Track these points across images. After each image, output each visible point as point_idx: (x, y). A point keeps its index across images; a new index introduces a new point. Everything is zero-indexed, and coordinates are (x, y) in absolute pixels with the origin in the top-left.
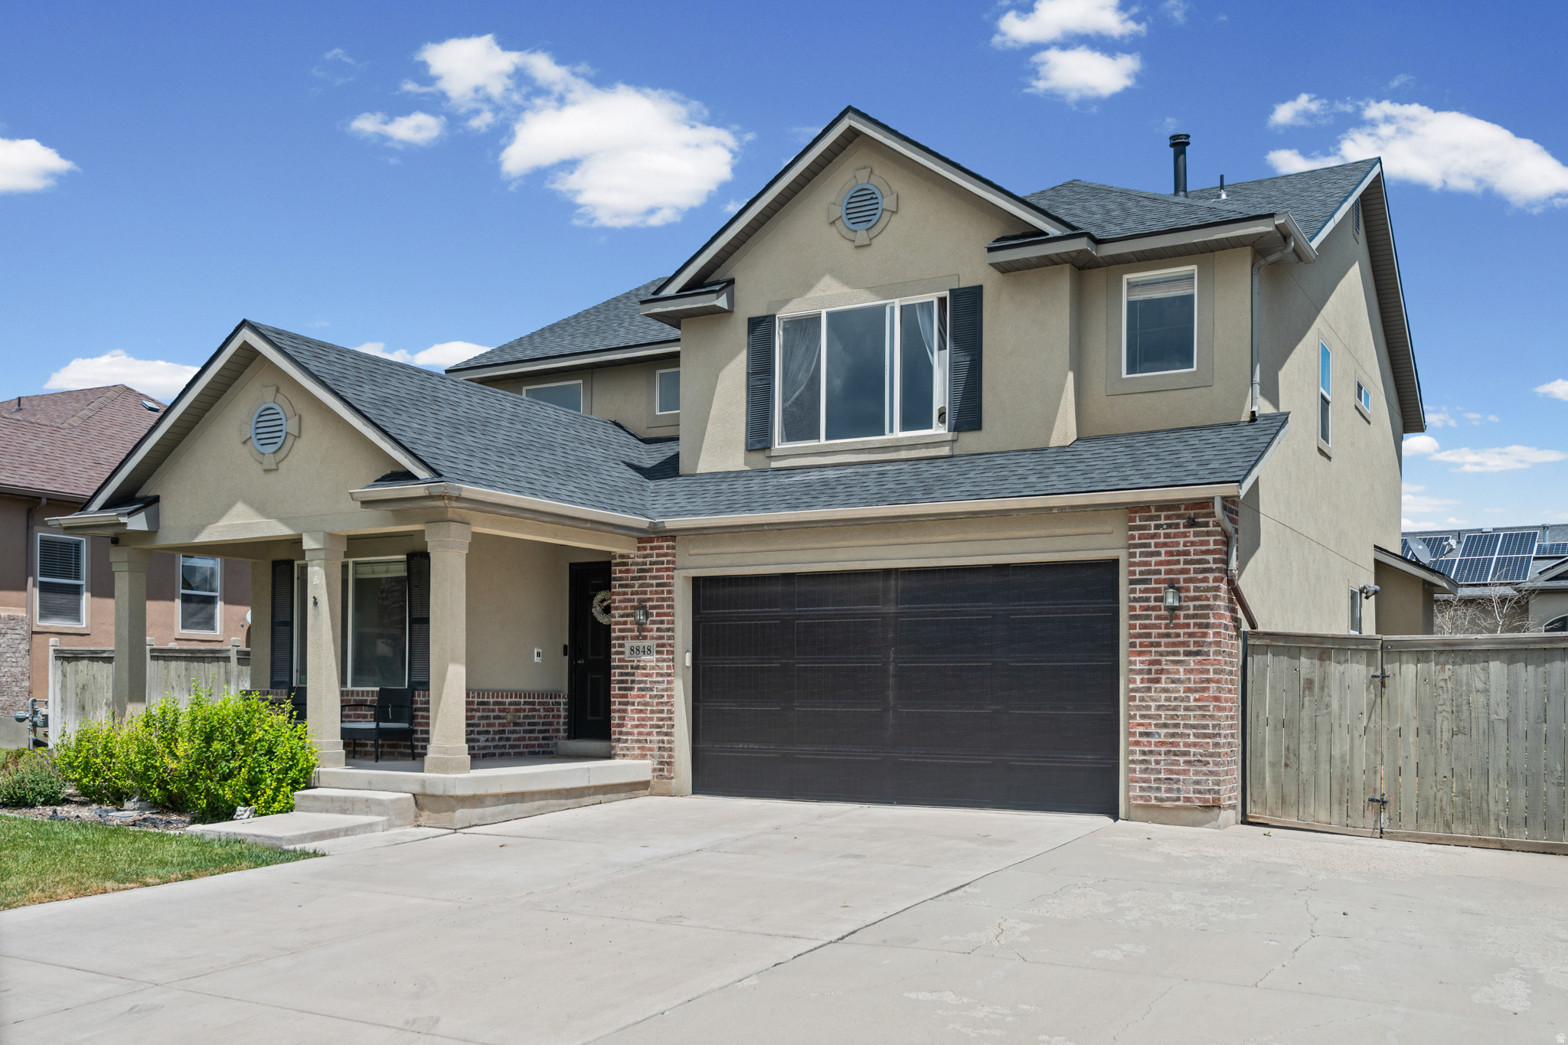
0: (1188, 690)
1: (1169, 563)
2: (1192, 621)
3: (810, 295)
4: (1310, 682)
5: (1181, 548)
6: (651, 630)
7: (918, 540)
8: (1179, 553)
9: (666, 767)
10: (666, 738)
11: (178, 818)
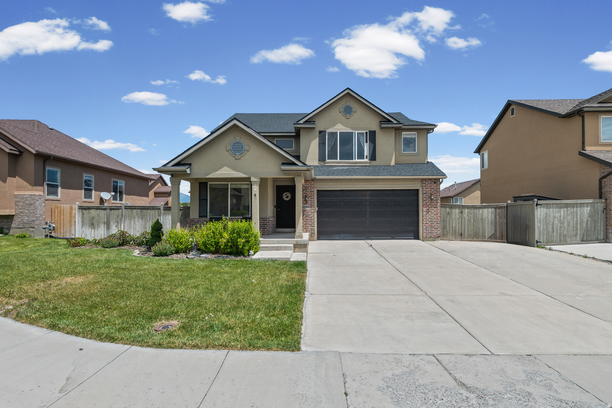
0: (434, 215)
1: (430, 190)
2: (435, 202)
3: (334, 127)
4: (448, 213)
5: (433, 187)
6: (309, 202)
7: (376, 184)
8: (432, 188)
9: (313, 234)
10: (313, 227)
11: (226, 256)
